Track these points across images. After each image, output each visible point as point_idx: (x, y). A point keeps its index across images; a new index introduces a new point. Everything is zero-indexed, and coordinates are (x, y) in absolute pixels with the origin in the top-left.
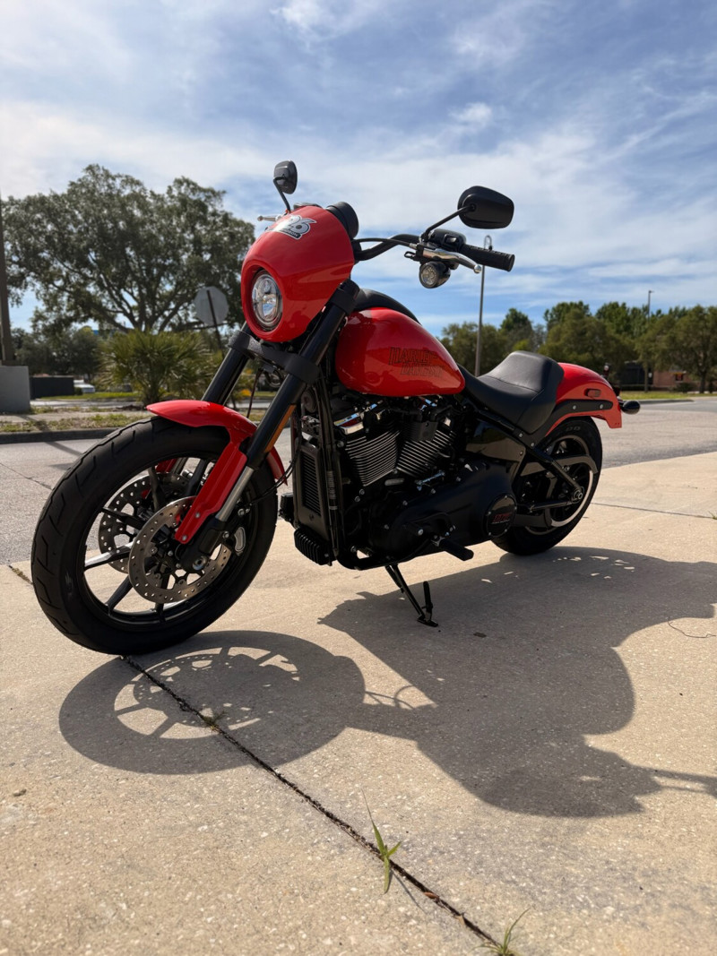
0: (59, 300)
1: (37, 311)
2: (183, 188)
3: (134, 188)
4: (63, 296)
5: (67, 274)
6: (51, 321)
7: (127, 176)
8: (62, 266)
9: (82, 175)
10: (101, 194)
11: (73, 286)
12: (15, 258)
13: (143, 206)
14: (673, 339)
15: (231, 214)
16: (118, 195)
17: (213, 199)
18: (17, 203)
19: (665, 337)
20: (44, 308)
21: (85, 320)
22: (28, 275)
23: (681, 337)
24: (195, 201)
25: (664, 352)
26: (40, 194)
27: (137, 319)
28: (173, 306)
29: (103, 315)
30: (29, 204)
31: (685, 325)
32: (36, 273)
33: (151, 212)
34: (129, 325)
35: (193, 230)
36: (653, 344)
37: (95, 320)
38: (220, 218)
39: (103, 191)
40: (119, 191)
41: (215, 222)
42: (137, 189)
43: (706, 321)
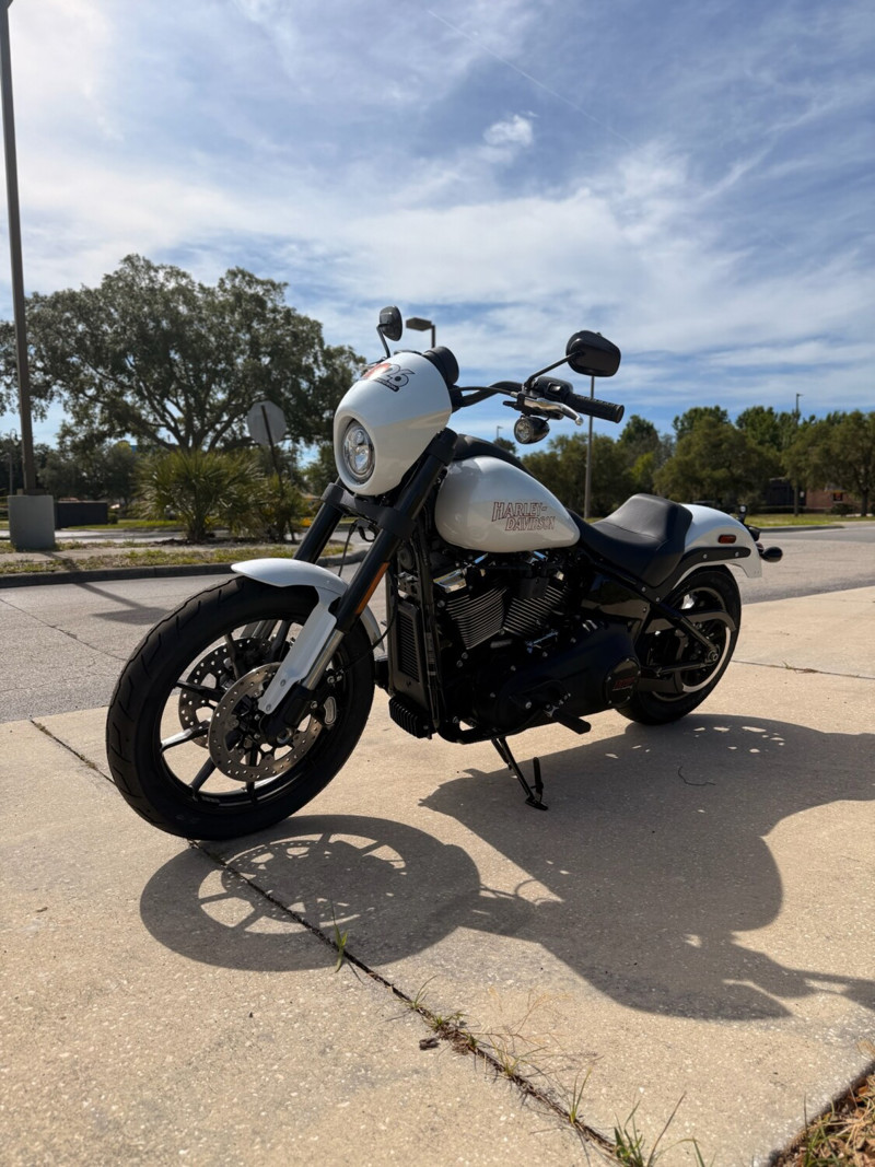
0: (90, 412)
1: (64, 426)
2: (237, 280)
3: (179, 279)
4: (95, 406)
5: (101, 381)
6: (81, 436)
7: (171, 268)
8: (94, 372)
9: (119, 267)
10: (142, 288)
11: (107, 396)
12: (39, 364)
13: (189, 300)
14: (827, 452)
15: (295, 310)
16: (161, 289)
17: (273, 292)
18: (43, 299)
19: (817, 450)
20: (73, 421)
21: (121, 434)
22: (55, 384)
23: (836, 448)
24: (252, 296)
25: (816, 467)
26: (69, 290)
27: (182, 433)
28: (225, 418)
29: (143, 429)
30: (57, 302)
31: (841, 434)
32: (63, 380)
33: (200, 308)
34: (174, 440)
35: (249, 328)
36: (803, 458)
37: (133, 435)
38: (281, 315)
39: (143, 285)
40: (163, 285)
41: (275, 320)
42: (184, 282)
43: (866, 429)
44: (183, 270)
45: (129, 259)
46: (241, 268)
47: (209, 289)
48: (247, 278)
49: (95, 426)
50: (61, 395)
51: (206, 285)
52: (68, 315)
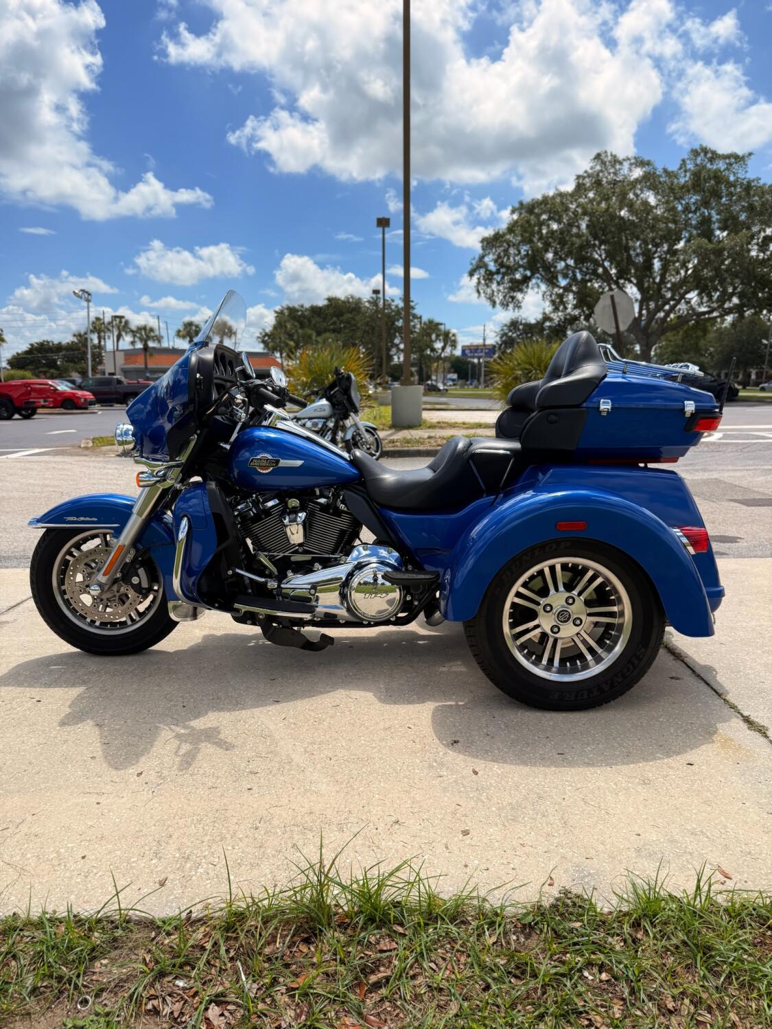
0: (565, 300)
2: (699, 159)
3: (645, 168)
4: (568, 295)
6: (556, 321)
7: (636, 158)
9: (588, 166)
10: (608, 183)
11: (577, 285)
13: (654, 187)
15: (757, 180)
16: (623, 181)
17: (735, 165)
20: (550, 309)
22: (533, 278)
24: (713, 172)
26: (544, 196)
30: (535, 207)
32: (540, 274)
38: (742, 187)
40: (626, 176)
42: (650, 170)
44: (646, 158)
45: (598, 156)
46: (704, 145)
47: (673, 172)
48: (709, 155)
49: (569, 310)
50: (538, 287)
51: (670, 169)
52: (544, 217)
